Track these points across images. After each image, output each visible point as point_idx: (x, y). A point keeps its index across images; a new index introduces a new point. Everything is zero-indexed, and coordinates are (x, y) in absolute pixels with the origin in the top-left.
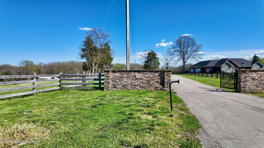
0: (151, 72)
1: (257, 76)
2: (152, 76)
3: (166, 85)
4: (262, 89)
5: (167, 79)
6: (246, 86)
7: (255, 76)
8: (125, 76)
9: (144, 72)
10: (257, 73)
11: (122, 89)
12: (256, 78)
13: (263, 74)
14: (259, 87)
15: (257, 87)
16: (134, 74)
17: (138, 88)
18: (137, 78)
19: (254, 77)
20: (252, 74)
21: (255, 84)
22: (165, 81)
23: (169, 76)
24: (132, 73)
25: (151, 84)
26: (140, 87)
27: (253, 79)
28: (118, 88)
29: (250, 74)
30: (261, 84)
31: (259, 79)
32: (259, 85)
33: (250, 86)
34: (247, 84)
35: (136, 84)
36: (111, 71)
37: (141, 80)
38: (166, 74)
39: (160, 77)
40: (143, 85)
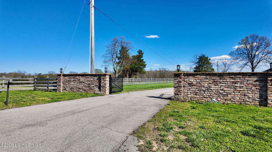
0: (92, 76)
1: (195, 81)
2: (92, 80)
3: (102, 89)
4: (202, 97)
5: (103, 82)
6: (180, 92)
7: (193, 80)
8: (72, 79)
9: (86, 76)
10: (195, 77)
11: (70, 91)
12: (194, 83)
13: (203, 78)
14: (199, 95)
15: (196, 95)
16: (78, 78)
17: (81, 90)
18: (80, 81)
19: (191, 82)
20: (189, 78)
21: (193, 91)
22: (101, 85)
23: (104, 80)
24: (77, 76)
25: (91, 87)
26: (83, 90)
27: (191, 84)
28: (67, 90)
29: (186, 79)
30: (201, 91)
31: (198, 85)
32: (199, 92)
33: (186, 93)
34: (181, 90)
35: (80, 87)
36: (62, 75)
37: (84, 84)
38: (102, 77)
39: (99, 80)
40: (85, 88)
